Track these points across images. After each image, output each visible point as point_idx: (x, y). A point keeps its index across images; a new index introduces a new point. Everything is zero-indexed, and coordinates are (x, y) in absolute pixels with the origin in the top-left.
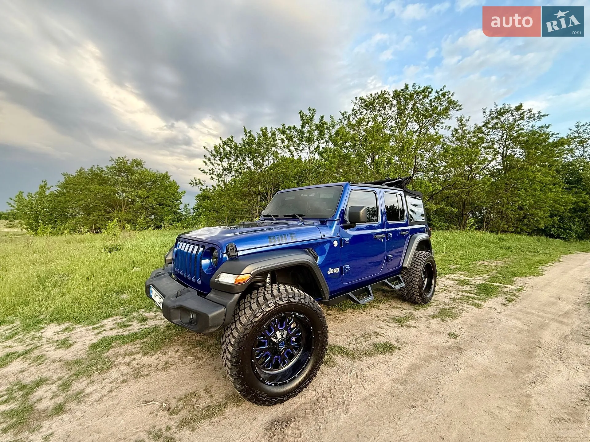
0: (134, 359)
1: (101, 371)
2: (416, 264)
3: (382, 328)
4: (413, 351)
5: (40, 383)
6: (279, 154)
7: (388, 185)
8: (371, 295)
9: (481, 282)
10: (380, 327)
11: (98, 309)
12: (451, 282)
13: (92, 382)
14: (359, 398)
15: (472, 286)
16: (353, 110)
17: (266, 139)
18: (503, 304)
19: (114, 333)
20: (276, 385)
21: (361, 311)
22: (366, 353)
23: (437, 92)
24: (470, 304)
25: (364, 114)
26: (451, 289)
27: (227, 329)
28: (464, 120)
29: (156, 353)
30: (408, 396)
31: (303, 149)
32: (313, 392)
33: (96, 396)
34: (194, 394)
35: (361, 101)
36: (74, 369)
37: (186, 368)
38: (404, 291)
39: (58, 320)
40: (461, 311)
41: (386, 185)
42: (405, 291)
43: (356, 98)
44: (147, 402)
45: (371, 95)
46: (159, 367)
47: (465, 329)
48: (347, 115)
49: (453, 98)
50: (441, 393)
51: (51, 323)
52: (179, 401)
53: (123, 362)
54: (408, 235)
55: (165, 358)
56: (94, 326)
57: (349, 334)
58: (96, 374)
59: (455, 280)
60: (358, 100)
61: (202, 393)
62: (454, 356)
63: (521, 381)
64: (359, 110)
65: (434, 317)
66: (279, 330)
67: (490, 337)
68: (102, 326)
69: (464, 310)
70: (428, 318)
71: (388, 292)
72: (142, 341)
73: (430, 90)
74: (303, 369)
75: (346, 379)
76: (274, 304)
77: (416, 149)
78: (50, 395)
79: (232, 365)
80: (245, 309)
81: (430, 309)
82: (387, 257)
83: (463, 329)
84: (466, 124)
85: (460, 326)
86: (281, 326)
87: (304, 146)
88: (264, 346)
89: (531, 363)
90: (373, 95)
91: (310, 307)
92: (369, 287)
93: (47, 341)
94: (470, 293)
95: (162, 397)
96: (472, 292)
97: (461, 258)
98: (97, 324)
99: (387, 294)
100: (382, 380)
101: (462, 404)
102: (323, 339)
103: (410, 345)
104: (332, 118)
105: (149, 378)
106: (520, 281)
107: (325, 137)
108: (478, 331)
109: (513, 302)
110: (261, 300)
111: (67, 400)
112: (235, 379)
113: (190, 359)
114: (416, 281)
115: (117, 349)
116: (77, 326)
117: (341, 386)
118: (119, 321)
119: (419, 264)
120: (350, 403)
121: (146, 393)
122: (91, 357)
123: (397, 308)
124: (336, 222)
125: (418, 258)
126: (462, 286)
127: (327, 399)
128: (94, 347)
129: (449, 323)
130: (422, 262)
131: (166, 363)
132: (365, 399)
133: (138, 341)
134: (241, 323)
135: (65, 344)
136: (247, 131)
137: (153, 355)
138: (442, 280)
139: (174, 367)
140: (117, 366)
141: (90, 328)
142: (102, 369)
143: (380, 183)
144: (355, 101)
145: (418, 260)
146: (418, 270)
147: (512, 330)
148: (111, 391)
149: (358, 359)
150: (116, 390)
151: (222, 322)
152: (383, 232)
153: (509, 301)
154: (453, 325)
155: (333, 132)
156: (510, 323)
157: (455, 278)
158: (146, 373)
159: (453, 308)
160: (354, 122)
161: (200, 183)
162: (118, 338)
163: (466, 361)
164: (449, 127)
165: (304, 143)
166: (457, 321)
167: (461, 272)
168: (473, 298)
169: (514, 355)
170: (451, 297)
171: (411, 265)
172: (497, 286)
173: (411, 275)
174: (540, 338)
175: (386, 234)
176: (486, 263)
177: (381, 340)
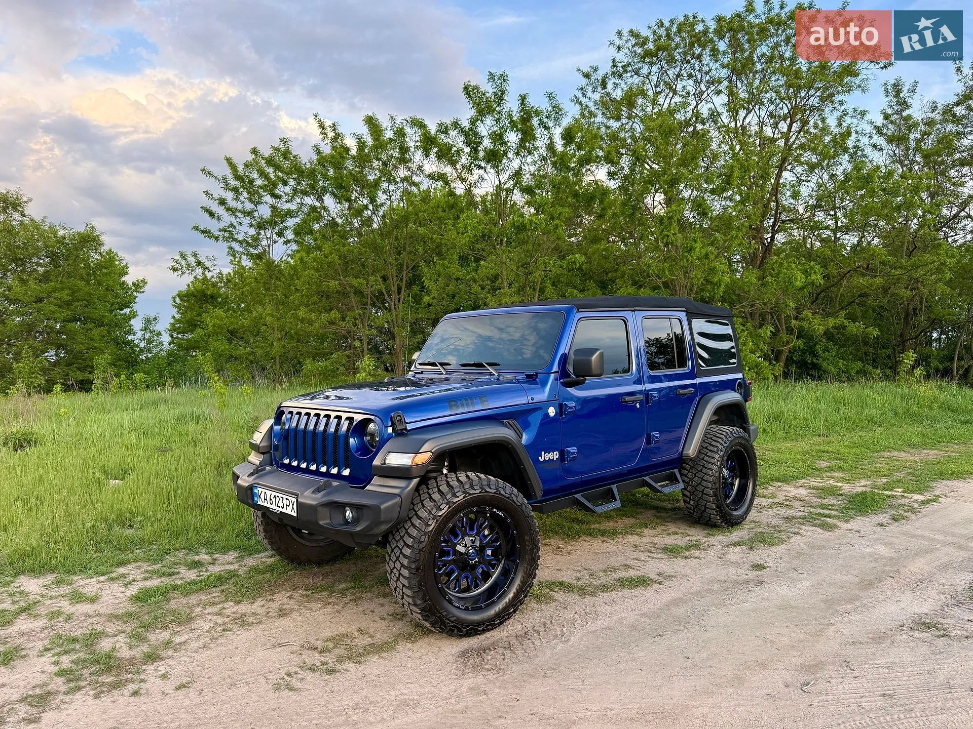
0: (224, 608)
1: (179, 622)
2: (710, 451)
3: (639, 560)
4: (682, 585)
5: (94, 635)
8: (616, 500)
9: (860, 490)
10: (635, 559)
12: (803, 492)
13: (176, 633)
14: (584, 631)
15: (840, 498)
16: (614, 64)
17: (380, 145)
18: (881, 525)
19: (156, 583)
20: (466, 609)
21: (606, 539)
22: (603, 588)
24: (815, 525)
26: (796, 503)
27: (398, 531)
28: (905, 90)
29: (254, 600)
30: (656, 627)
31: (481, 178)
32: (519, 626)
34: (345, 635)
35: (633, 41)
36: (133, 622)
37: (316, 614)
38: (689, 503)
40: (792, 535)
42: (691, 502)
43: (620, 34)
46: (273, 614)
47: (784, 559)
48: (600, 75)
50: (704, 623)
51: (16, 575)
52: (325, 642)
53: (207, 612)
54: (695, 395)
55: (275, 606)
57: (580, 568)
58: (174, 625)
59: (813, 488)
60: (625, 38)
61: (356, 634)
62: (746, 590)
63: (831, 612)
64: (629, 64)
65: (738, 544)
66: (468, 535)
67: (819, 568)
68: (122, 576)
69: (799, 533)
70: (726, 546)
71: (665, 510)
72: (219, 589)
74: (505, 591)
75: (569, 615)
76: (463, 493)
77: (781, 168)
78: (123, 645)
79: (410, 573)
80: (422, 502)
81: (736, 534)
82: (649, 437)
83: (781, 558)
84: (909, 100)
85: (777, 556)
86: (472, 529)
87: (481, 172)
88: (448, 556)
89: (862, 594)
90: (666, 24)
91: (513, 500)
92: (614, 487)
93: (43, 597)
94: (829, 509)
96: (834, 507)
97: (855, 445)
98: (110, 573)
99: (663, 514)
100: (623, 614)
102: (532, 549)
103: (679, 578)
104: (552, 97)
106: (941, 487)
107: (536, 149)
108: (805, 560)
109: (902, 521)
110: (444, 488)
111: (155, 649)
112: (415, 592)
113: (317, 604)
114: (710, 482)
115: (184, 600)
117: (560, 621)
118: (150, 568)
119: (715, 449)
122: (146, 609)
123: (676, 533)
124: (553, 375)
125: (714, 438)
126: (820, 497)
127: (538, 633)
128: (137, 599)
129: (760, 552)
130: (720, 447)
131: (281, 610)
132: (594, 632)
133: (212, 590)
134: (420, 518)
135: (82, 598)
137: (253, 603)
138: (788, 489)
139: (294, 613)
140: (200, 616)
141: (101, 579)
144: (618, 42)
145: (713, 443)
146: (712, 461)
147: (864, 558)
148: (215, 639)
149: (589, 595)
150: (221, 638)
151: (396, 516)
152: (640, 392)
153: (895, 519)
154: (766, 555)
155: (557, 132)
156: (868, 550)
157: (816, 484)
158: (255, 621)
159: (780, 531)
160: (618, 94)
161: (199, 263)
162: (168, 588)
163: (761, 594)
164: (863, 113)
165: (483, 164)
166: (775, 549)
167: (835, 474)
168: (829, 516)
169: (843, 587)
170: (786, 515)
171: (700, 452)
172: (888, 496)
173: (701, 471)
174: (904, 566)
175: (647, 394)
176: (903, 454)
177: (632, 573)
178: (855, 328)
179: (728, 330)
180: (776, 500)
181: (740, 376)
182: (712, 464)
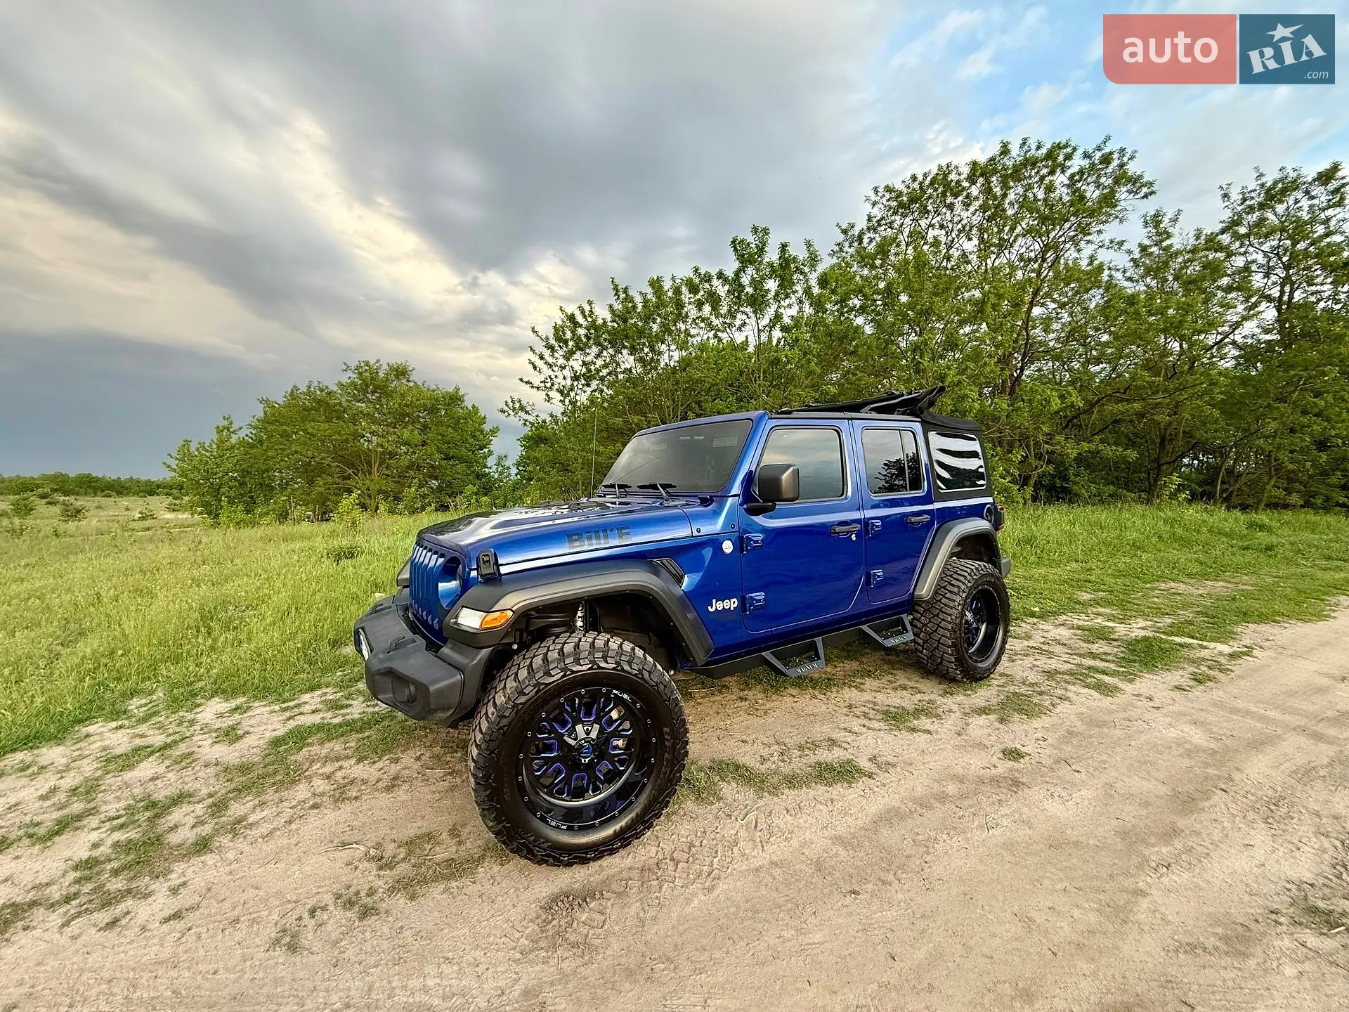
0: (341, 768)
1: (280, 786)
2: (950, 591)
3: (850, 732)
4: (902, 782)
5: (180, 799)
6: (692, 336)
7: (879, 410)
8: (819, 658)
9: (1143, 633)
10: (845, 729)
11: (296, 674)
12: (1064, 633)
13: (262, 804)
14: (744, 867)
15: (1115, 643)
16: (870, 219)
17: (660, 303)
18: (1179, 688)
19: (316, 719)
20: (570, 829)
22: (792, 781)
23: (1086, 155)
24: (1088, 686)
25: (896, 225)
26: (1058, 649)
28: (1166, 220)
29: (380, 758)
30: (852, 871)
31: (744, 324)
32: (654, 849)
33: (265, 828)
34: (429, 836)
35: (888, 196)
36: (236, 780)
37: (427, 789)
38: (922, 652)
39: (224, 692)
40: (1058, 701)
41: (872, 409)
42: (925, 651)
43: (876, 190)
44: (344, 844)
45: (914, 178)
46: (380, 785)
47: (1050, 740)
48: (856, 231)
49: (1132, 168)
50: (927, 870)
51: (213, 697)
52: (400, 846)
53: (320, 771)
54: (930, 524)
55: (394, 769)
56: (284, 706)
58: (271, 791)
59: (1078, 628)
60: (880, 194)
61: (445, 835)
62: (995, 798)
63: (1135, 860)
64: (883, 218)
65: (984, 711)
66: (583, 722)
67: (1104, 762)
68: (298, 706)
69: (1067, 699)
70: (965, 714)
72: (361, 736)
73: (1069, 150)
74: (631, 803)
75: (729, 830)
76: (563, 670)
77: (1032, 304)
78: (191, 820)
79: (477, 783)
81: (983, 695)
82: (868, 576)
83: (1045, 740)
84: (1171, 230)
85: (1039, 735)
86: (588, 715)
87: (744, 317)
88: (551, 751)
89: (1182, 823)
90: (920, 178)
91: (643, 678)
92: (819, 640)
93: (202, 729)
94: (1102, 660)
95: (372, 838)
96: (1109, 658)
97: (1119, 574)
98: (290, 701)
99: (892, 658)
100: (808, 835)
101: (968, 898)
102: (675, 744)
103: (899, 769)
104: (808, 244)
105: (358, 804)
106: (1249, 633)
107: (793, 293)
108: (1080, 746)
109: (1209, 684)
110: (538, 661)
111: (216, 832)
112: (483, 810)
113: (439, 773)
114: (948, 630)
115: (315, 749)
116: (257, 704)
117: (715, 842)
118: (331, 697)
119: (956, 590)
120: (723, 875)
121: (347, 829)
122: (267, 760)
123: (904, 688)
124: (732, 499)
125: (955, 576)
126: (1089, 642)
127: (677, 865)
128: (277, 742)
129: (1015, 727)
130: (963, 587)
131: (394, 779)
132: (757, 870)
133: (355, 736)
134: (495, 705)
135: (231, 735)
136: (620, 287)
137: (374, 763)
138: (1046, 627)
139: (406, 786)
140: (309, 779)
141: (277, 708)
142: (282, 782)
143: (856, 408)
144: (873, 198)
145: (953, 582)
146: (952, 604)
147: (1170, 748)
148: (290, 822)
149: (769, 792)
150: (297, 821)
151: (457, 701)
152: (857, 521)
153: (1198, 680)
154: (1023, 734)
155: (814, 277)
156: (1172, 733)
157: (1081, 623)
158: (355, 794)
159: (1041, 693)
160: (872, 248)
161: (522, 408)
162: (320, 728)
163: (1018, 811)
164: (1121, 243)
165: (744, 309)
166: (1037, 723)
167: (1101, 610)
168: (1104, 672)
169: (1147, 804)
170: (1047, 668)
171: (936, 592)
172: (1181, 645)
173: (937, 615)
174: (1238, 769)
175: (865, 523)
176: (1182, 586)
177: (836, 755)
178: (1111, 452)
179: (975, 446)
180: (1031, 643)
181: (990, 500)
182: (951, 608)
